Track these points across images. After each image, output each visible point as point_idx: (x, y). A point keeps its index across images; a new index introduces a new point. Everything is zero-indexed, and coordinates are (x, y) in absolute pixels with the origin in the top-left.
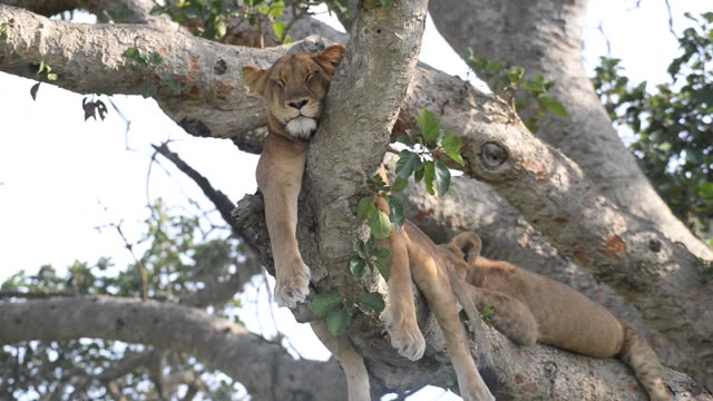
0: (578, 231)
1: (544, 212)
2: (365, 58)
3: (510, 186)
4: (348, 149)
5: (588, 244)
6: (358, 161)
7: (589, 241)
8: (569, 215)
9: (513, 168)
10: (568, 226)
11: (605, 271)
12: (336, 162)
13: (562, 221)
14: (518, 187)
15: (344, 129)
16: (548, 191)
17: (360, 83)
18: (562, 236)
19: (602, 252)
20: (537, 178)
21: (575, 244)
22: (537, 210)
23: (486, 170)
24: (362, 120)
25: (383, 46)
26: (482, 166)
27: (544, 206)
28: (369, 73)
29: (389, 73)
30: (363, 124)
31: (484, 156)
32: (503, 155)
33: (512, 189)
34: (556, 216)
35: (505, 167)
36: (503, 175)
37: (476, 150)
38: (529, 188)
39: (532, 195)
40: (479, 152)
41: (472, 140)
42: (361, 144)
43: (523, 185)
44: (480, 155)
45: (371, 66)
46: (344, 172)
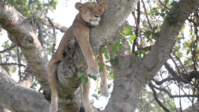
0: (42, 68)
1: (35, 60)
2: (122, 7)
3: (29, 50)
4: (106, 32)
5: (43, 72)
6: (107, 36)
7: (44, 71)
8: (41, 63)
9: (33, 45)
10: (40, 65)
11: (44, 80)
12: (101, 35)
13: (39, 64)
14: (31, 51)
15: (108, 26)
16: (39, 54)
17: (117, 14)
18: (37, 68)
19: (45, 75)
20: (37, 50)
21: (40, 71)
22: (34, 59)
23: (26, 44)
24: (114, 25)
25: (129, 5)
26: (25, 43)
27: (36, 58)
28: (121, 12)
29: (126, 13)
30: (114, 26)
31: (27, 40)
32: (32, 41)
33: (29, 51)
34: (38, 62)
35: (31, 45)
36: (29, 47)
37: (25, 38)
38: (34, 52)
39: (34, 54)
40: (26, 38)
41: (26, 35)
42: (110, 32)
43: (33, 51)
44: (26, 40)
45: (123, 10)
46: (102, 38)
